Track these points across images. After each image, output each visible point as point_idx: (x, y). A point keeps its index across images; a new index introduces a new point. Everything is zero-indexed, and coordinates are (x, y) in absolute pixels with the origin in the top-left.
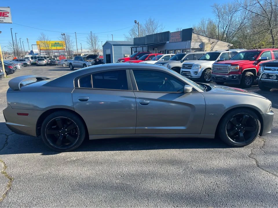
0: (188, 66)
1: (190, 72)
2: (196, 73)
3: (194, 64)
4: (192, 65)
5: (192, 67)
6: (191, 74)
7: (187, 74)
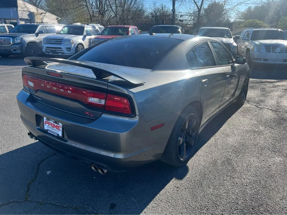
0: (56, 42)
1: (61, 48)
2: (69, 49)
3: (63, 38)
4: (62, 40)
5: (62, 42)
6: (62, 50)
7: (57, 51)
